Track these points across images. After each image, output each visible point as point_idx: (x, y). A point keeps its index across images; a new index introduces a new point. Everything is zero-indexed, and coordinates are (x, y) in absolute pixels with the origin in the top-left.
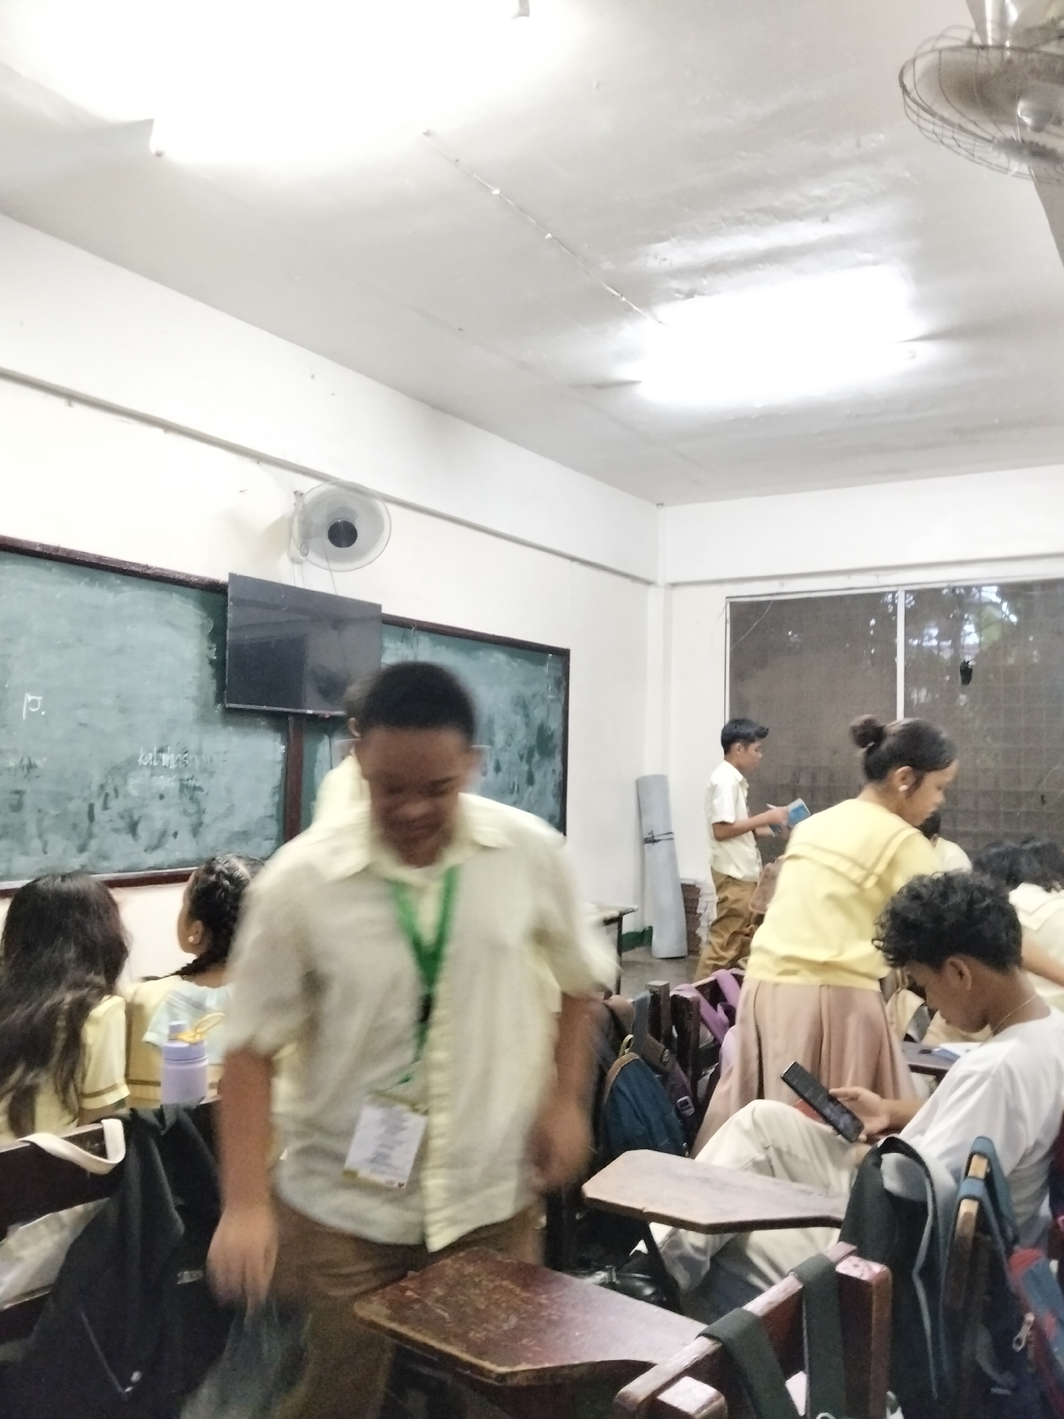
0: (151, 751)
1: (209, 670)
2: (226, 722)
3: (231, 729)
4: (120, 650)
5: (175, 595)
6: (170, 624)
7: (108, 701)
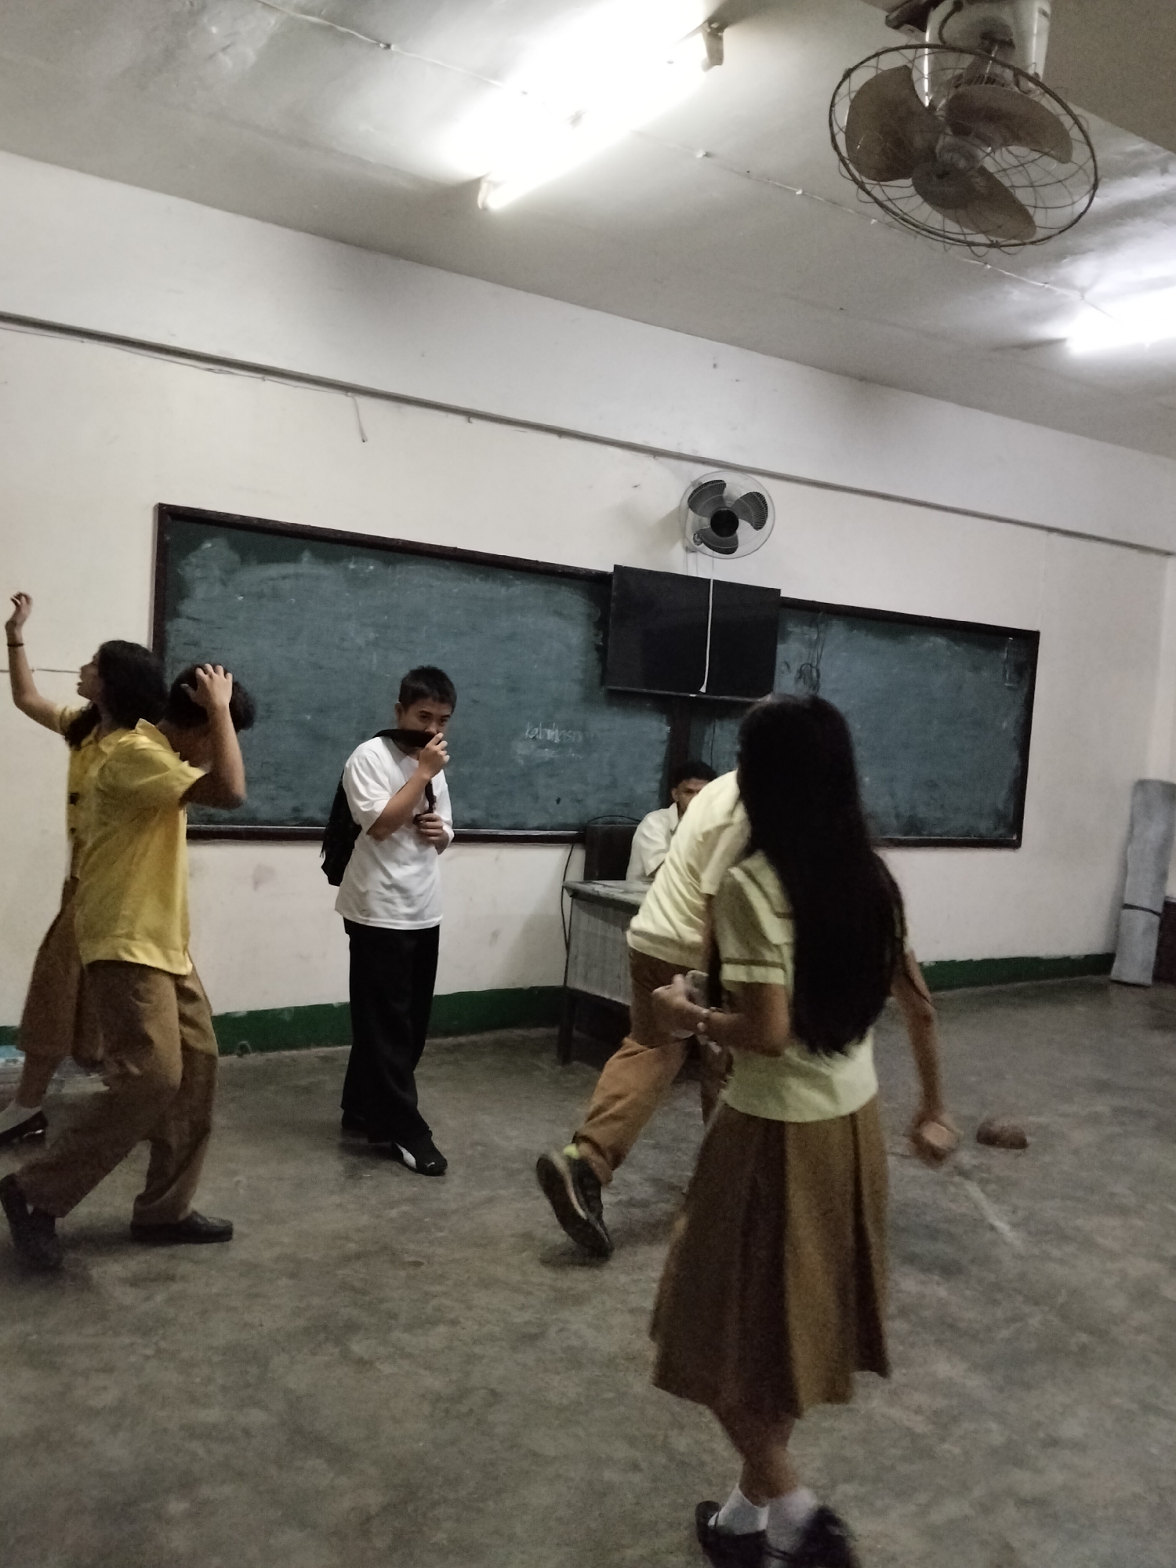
0: (537, 726)
1: (594, 655)
2: (610, 704)
3: (615, 709)
4: (512, 637)
5: (563, 588)
6: (558, 614)
7: (499, 682)
